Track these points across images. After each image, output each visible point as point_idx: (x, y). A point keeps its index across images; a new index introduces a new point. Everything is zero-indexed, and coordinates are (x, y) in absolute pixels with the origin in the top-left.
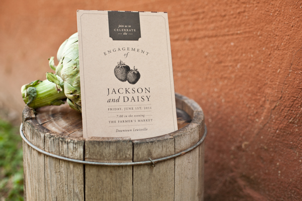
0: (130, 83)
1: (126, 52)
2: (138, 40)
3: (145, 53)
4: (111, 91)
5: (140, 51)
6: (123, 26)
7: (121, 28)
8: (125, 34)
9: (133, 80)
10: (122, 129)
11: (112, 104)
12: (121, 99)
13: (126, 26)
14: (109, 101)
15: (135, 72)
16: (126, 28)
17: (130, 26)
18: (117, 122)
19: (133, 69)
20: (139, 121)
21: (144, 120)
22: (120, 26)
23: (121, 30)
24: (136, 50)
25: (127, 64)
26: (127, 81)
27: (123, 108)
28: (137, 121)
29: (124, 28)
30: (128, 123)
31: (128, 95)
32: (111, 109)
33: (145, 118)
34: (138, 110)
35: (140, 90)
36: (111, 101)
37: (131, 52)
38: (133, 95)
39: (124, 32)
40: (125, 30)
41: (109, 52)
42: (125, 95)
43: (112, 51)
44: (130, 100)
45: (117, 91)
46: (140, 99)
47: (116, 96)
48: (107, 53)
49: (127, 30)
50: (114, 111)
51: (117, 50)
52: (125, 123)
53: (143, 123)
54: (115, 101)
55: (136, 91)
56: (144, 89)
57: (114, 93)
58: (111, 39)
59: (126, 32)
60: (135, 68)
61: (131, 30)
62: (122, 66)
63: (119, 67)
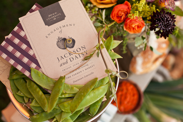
0: (70, 48)
1: (60, 30)
3: (73, 25)
4: (60, 58)
5: (69, 25)
6: (51, 15)
7: (51, 17)
8: (55, 19)
9: (72, 45)
10: (77, 80)
11: (64, 66)
12: (69, 61)
13: (53, 14)
14: (61, 65)
16: (54, 15)
17: (56, 13)
18: (72, 76)
20: (86, 69)
21: (89, 68)
22: (49, 16)
23: (51, 18)
24: (66, 26)
25: (63, 37)
26: (68, 48)
27: (72, 66)
28: (84, 70)
29: (53, 16)
30: (79, 74)
31: (72, 56)
32: (64, 70)
33: (89, 66)
34: (83, 63)
35: (79, 50)
36: (62, 64)
37: (63, 29)
38: (75, 55)
39: (53, 18)
40: (54, 17)
42: (70, 57)
43: (50, 33)
44: (74, 59)
45: (64, 57)
46: (81, 55)
47: (64, 61)
48: (48, 36)
49: (55, 16)
50: (67, 70)
51: (53, 31)
52: (77, 75)
53: (89, 70)
54: (65, 63)
55: (76, 51)
56: (81, 48)
57: (62, 59)
58: (47, 26)
59: (55, 18)
60: (70, 37)
61: (58, 15)
62: (61, 39)
63: (59, 41)
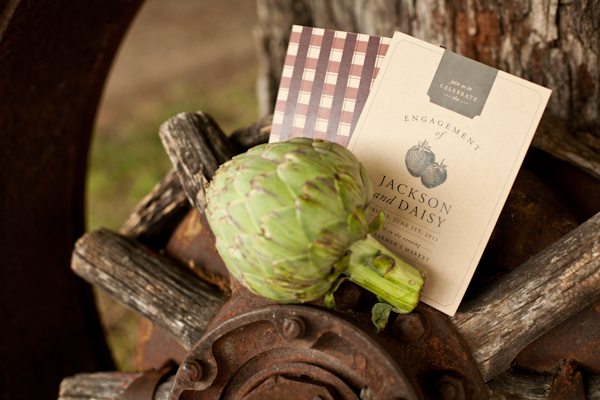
0: (423, 183)
1: (442, 130)
2: (472, 118)
3: (474, 146)
4: (387, 182)
5: (467, 138)
6: (458, 84)
7: (453, 86)
8: (455, 99)
9: (431, 181)
11: (379, 202)
12: (396, 203)
13: (463, 86)
14: (376, 196)
15: (441, 170)
16: (462, 90)
17: (470, 89)
19: (439, 164)
20: (407, 250)
21: (416, 253)
22: (453, 82)
23: (452, 90)
24: (461, 133)
25: (433, 150)
26: (420, 178)
27: (392, 217)
28: (404, 248)
29: (459, 88)
30: (388, 244)
31: (410, 200)
32: (373, 210)
33: (419, 251)
34: (414, 233)
35: (433, 203)
36: (380, 197)
37: (450, 133)
38: (418, 205)
39: (455, 95)
40: (458, 92)
41: (415, 118)
42: (405, 198)
43: (419, 119)
44: (410, 209)
45: (395, 186)
46: (426, 217)
47: (389, 193)
48: (410, 118)
49: (462, 94)
51: (429, 120)
54: (386, 200)
55: (427, 200)
56: (440, 204)
57: (390, 186)
58: (428, 98)
59: (459, 96)
60: (443, 163)
61: (469, 97)
62: (425, 150)
63: (418, 149)
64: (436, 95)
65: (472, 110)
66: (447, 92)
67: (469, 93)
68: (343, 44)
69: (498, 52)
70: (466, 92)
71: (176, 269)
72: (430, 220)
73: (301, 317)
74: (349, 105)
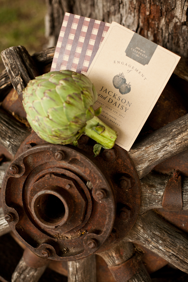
0: (120, 91)
1: (130, 69)
2: (144, 65)
3: (144, 78)
4: (103, 90)
5: (141, 74)
6: (139, 49)
7: (137, 50)
9: (124, 91)
11: (100, 98)
12: (108, 99)
13: (141, 50)
17: (144, 52)
19: (128, 84)
20: (111, 120)
21: (114, 123)
22: (137, 48)
24: (138, 72)
25: (125, 77)
26: (119, 89)
27: (105, 105)
28: (109, 119)
29: (139, 51)
31: (114, 98)
34: (114, 113)
35: (124, 101)
36: (100, 96)
37: (134, 71)
38: (117, 101)
39: (137, 54)
40: (139, 53)
41: (119, 62)
42: (112, 97)
43: (120, 63)
44: (113, 103)
45: (107, 92)
46: (120, 107)
47: (104, 95)
48: (116, 62)
49: (141, 54)
50: (98, 104)
51: (125, 64)
54: (103, 97)
55: (121, 99)
56: (127, 102)
57: (105, 92)
58: (125, 54)
59: (139, 55)
60: (130, 84)
61: (144, 55)
62: (122, 77)
63: (119, 76)
64: (129, 53)
65: (144, 62)
66: (134, 52)
67: (144, 54)
68: (88, 24)
69: (158, 24)
70: (142, 53)
71: (6, 116)
72: (122, 109)
73: (63, 151)
74: (89, 53)
